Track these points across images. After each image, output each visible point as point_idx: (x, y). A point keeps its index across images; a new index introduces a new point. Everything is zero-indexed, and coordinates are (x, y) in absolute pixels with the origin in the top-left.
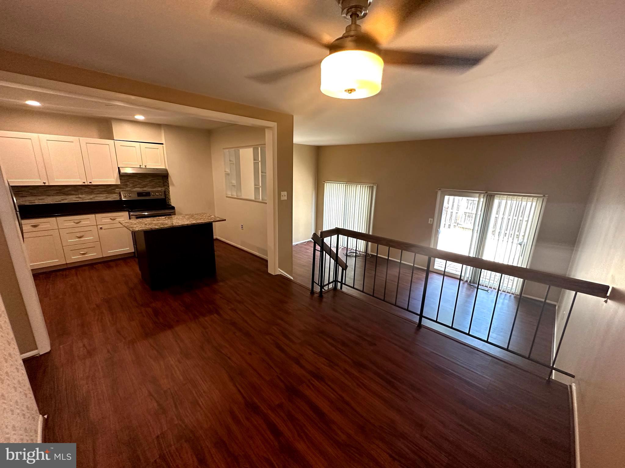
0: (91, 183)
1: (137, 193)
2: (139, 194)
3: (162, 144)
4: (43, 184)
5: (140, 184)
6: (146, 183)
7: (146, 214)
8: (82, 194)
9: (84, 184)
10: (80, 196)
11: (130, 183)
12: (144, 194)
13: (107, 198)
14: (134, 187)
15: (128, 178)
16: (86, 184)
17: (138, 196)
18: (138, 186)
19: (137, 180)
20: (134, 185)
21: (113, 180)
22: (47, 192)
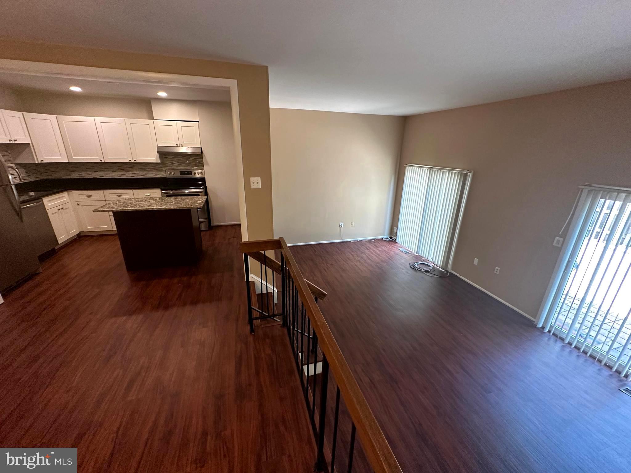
0: (135, 161)
1: (180, 171)
2: (182, 173)
3: (198, 122)
4: (100, 161)
5: (184, 162)
6: (190, 161)
7: (171, 192)
8: (137, 171)
9: (130, 162)
10: (135, 172)
11: (175, 162)
12: (186, 172)
13: (156, 175)
14: (180, 165)
15: (173, 157)
16: (132, 161)
17: (180, 175)
18: (183, 165)
19: (181, 159)
20: (179, 163)
21: (154, 158)
22: (111, 168)
